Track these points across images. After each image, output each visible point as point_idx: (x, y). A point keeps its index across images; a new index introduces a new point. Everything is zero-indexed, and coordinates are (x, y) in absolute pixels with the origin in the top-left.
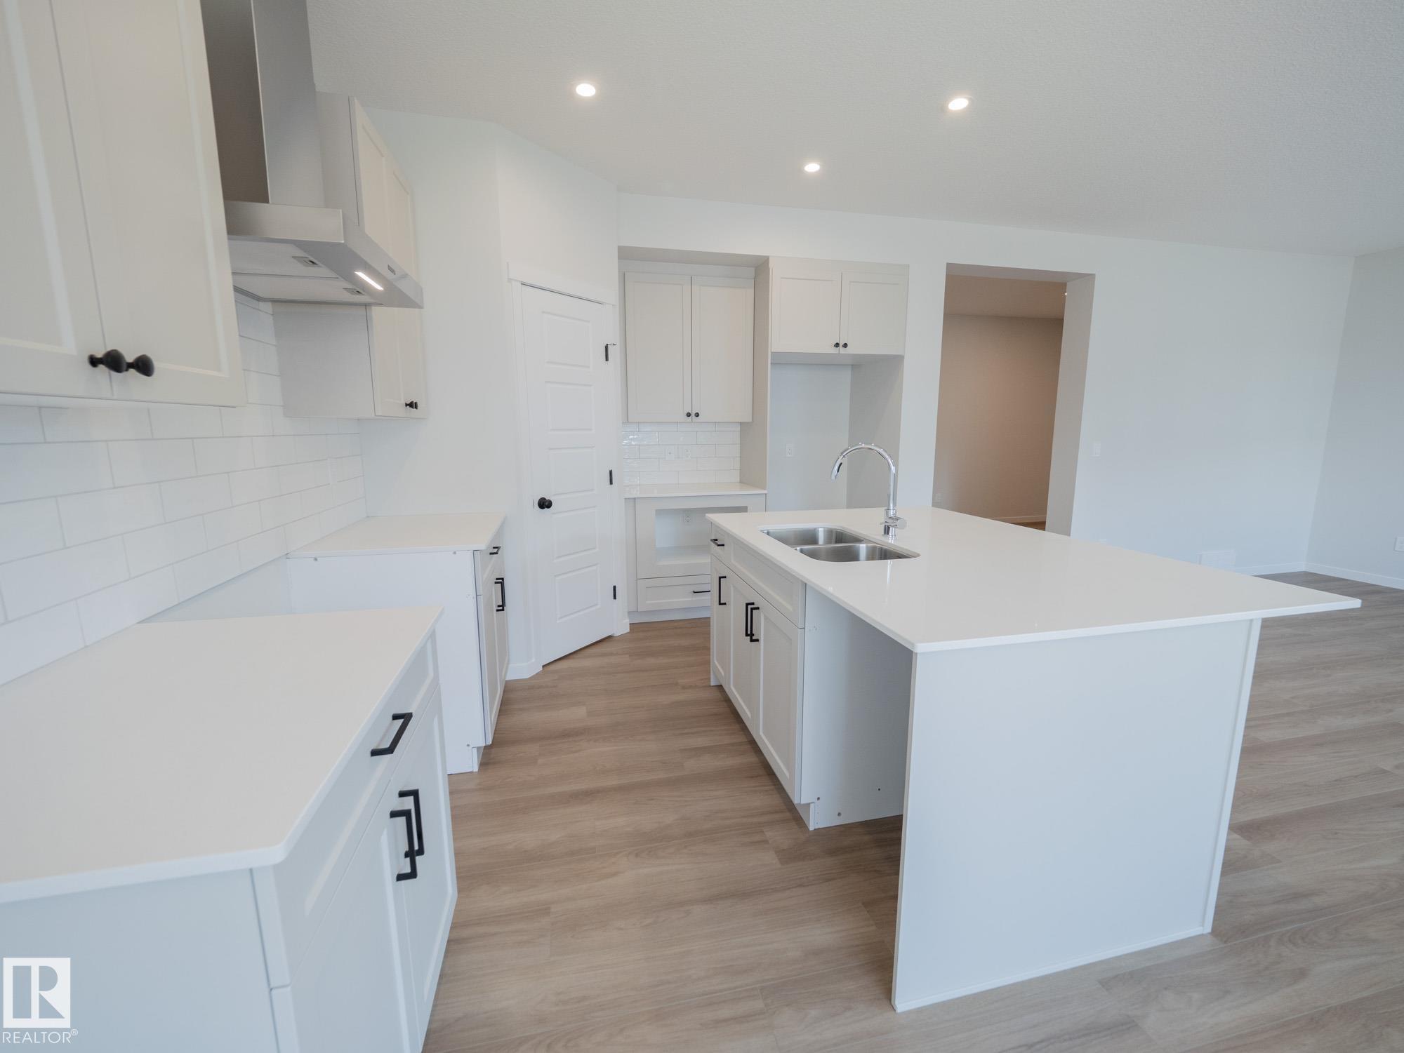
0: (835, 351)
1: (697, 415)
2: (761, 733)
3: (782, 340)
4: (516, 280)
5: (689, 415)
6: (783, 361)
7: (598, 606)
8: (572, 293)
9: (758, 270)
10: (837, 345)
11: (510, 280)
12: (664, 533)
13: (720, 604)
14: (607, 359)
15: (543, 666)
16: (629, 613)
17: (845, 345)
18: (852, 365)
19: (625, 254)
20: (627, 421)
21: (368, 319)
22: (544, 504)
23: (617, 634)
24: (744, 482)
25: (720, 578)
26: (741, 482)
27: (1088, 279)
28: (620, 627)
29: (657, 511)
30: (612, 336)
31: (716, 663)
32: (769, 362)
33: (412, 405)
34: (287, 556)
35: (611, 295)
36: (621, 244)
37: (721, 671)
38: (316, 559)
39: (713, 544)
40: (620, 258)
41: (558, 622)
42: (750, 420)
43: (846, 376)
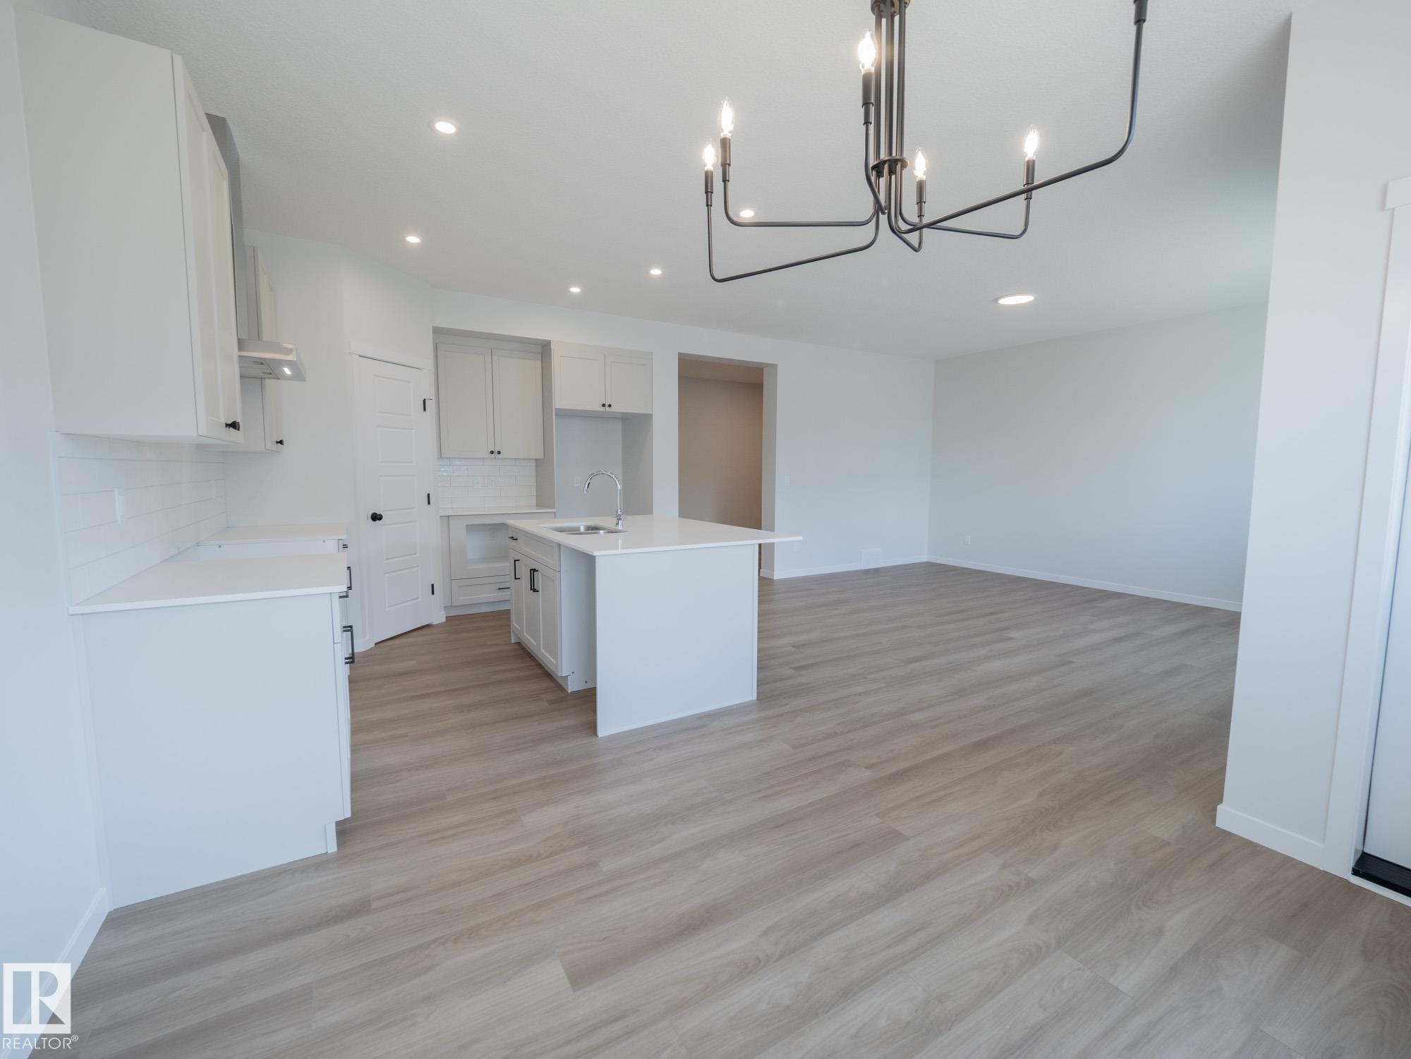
0: (602, 409)
1: (499, 453)
2: (542, 650)
3: (562, 400)
4: (355, 354)
5: (492, 452)
6: (564, 414)
7: (420, 600)
8: (397, 362)
9: (544, 348)
10: (604, 405)
11: (350, 354)
12: (474, 546)
13: (516, 579)
14: (425, 410)
15: (376, 644)
16: (445, 607)
17: (610, 406)
18: (622, 419)
19: (437, 331)
20: (440, 457)
21: (262, 386)
22: (376, 517)
23: (435, 622)
24: (538, 505)
25: (515, 561)
26: (537, 506)
27: (774, 367)
28: (438, 617)
29: (467, 526)
30: (429, 393)
31: (516, 625)
32: (554, 414)
33: (281, 442)
34: (198, 544)
35: (429, 364)
36: (434, 325)
37: (517, 626)
38: (220, 546)
39: (511, 540)
40: (433, 332)
41: (387, 609)
42: (542, 457)
43: (618, 426)
